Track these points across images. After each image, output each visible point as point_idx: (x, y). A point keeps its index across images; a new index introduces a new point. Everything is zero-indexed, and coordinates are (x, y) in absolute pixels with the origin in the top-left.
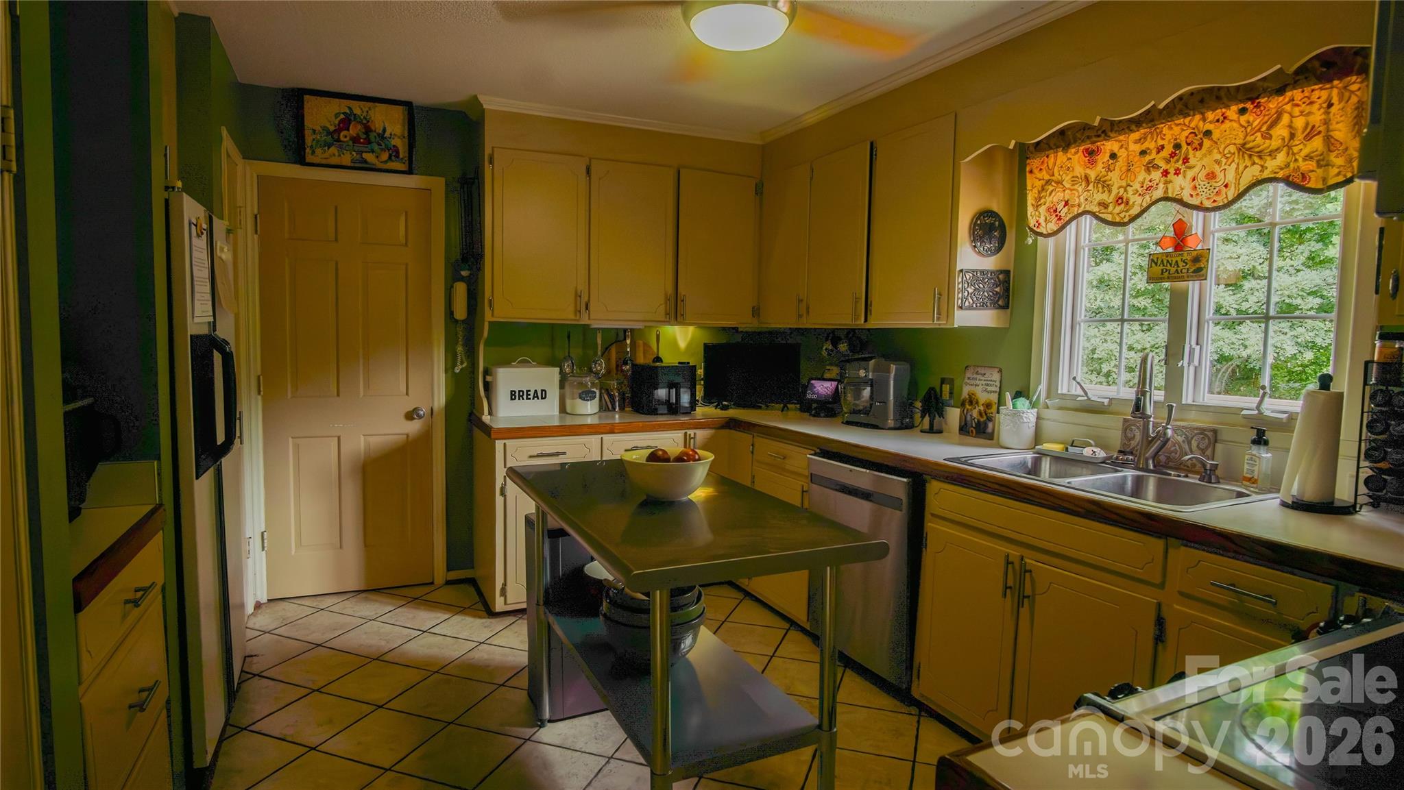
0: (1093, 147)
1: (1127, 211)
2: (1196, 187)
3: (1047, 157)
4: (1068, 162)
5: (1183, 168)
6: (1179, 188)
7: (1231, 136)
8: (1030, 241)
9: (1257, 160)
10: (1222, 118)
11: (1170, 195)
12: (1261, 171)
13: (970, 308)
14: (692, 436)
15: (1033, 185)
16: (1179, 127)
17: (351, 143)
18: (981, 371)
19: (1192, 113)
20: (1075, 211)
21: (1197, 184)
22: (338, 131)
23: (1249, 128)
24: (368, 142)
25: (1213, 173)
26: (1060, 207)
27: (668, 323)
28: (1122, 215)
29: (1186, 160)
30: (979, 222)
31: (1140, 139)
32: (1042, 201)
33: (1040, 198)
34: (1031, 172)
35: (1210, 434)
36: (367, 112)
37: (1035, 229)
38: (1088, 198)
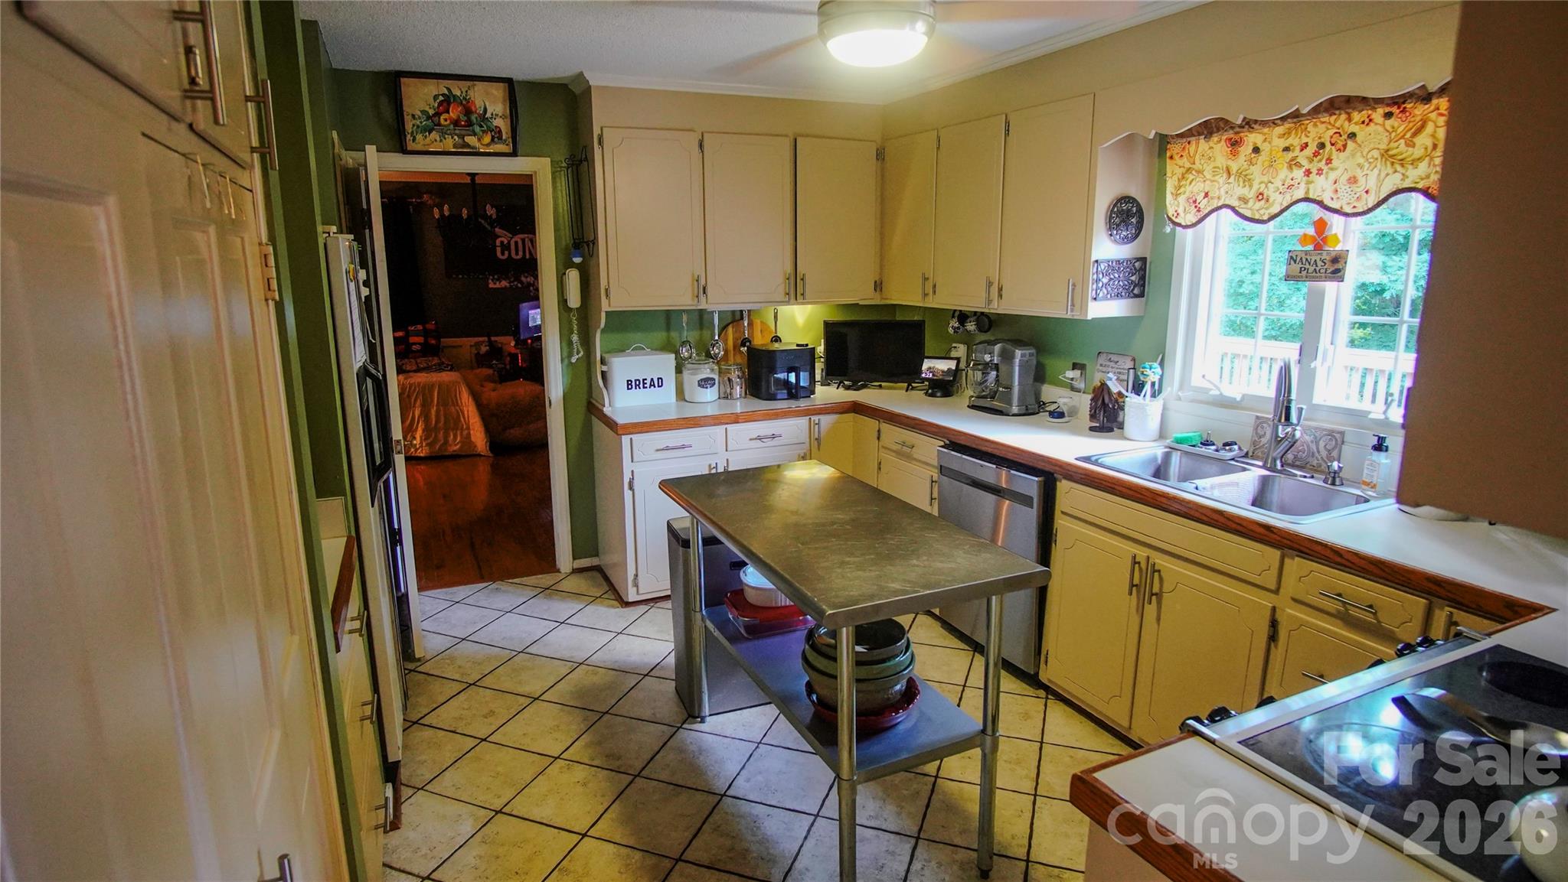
0: (1237, 137)
1: (1267, 209)
2: (1337, 191)
3: (1189, 143)
4: (1209, 151)
5: (1325, 168)
6: (1321, 190)
7: (1375, 140)
8: (1168, 230)
9: (1398, 168)
10: (1367, 121)
11: (1311, 196)
12: (1402, 180)
13: (1105, 298)
14: (817, 422)
15: (1173, 172)
16: (1324, 126)
17: (452, 127)
18: (1114, 358)
19: (1337, 112)
20: (1215, 204)
21: (1338, 187)
22: (438, 114)
23: (1393, 134)
24: (470, 124)
25: (1355, 177)
26: (1200, 198)
27: (788, 303)
28: (1262, 212)
29: (1329, 161)
30: (1116, 210)
31: (1284, 134)
32: (1182, 190)
33: (1180, 187)
34: (1171, 158)
35: (1338, 436)
36: (467, 92)
37: (1174, 218)
38: (1229, 191)
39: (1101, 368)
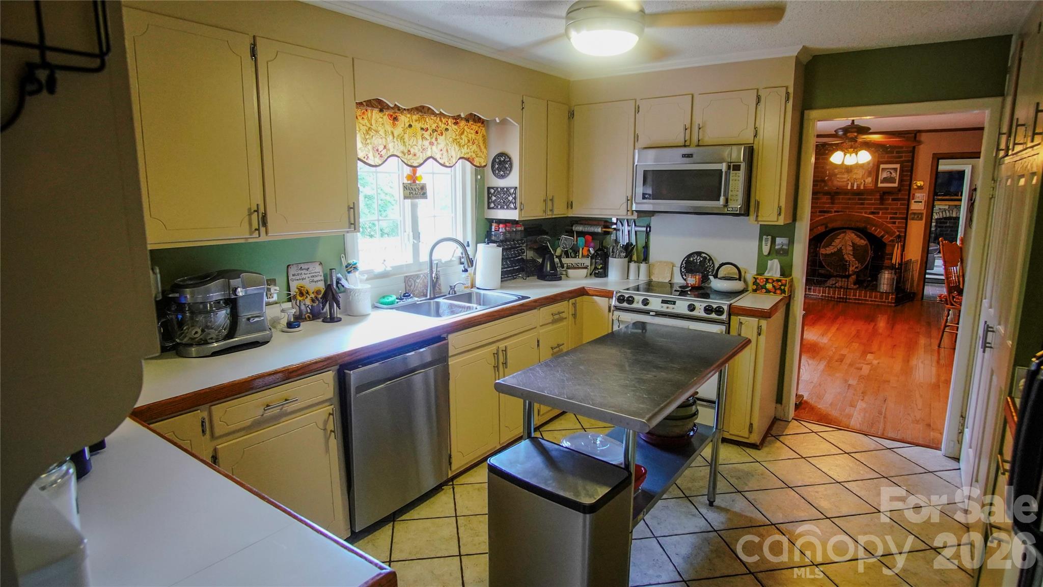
0: (395, 116)
3: (366, 110)
4: (380, 119)
5: (436, 142)
6: (436, 153)
7: (451, 133)
9: (459, 147)
11: (433, 156)
12: (461, 153)
15: (359, 128)
16: (432, 121)
18: (304, 266)
20: (389, 153)
25: (447, 149)
29: (436, 139)
32: (368, 141)
33: (366, 139)
37: (362, 159)
38: (395, 147)
39: (294, 278)
